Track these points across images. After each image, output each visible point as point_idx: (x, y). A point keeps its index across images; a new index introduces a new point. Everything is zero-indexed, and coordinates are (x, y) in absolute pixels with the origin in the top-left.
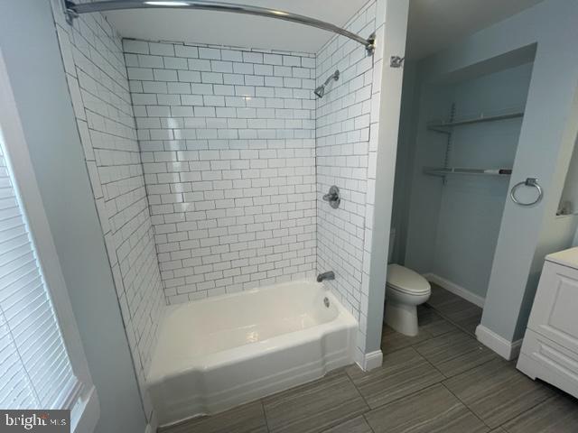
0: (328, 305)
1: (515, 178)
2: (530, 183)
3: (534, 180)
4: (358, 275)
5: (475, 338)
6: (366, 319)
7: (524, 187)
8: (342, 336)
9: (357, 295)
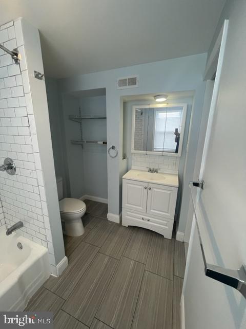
0: (21, 248)
1: (109, 146)
2: (113, 148)
3: (114, 146)
4: (40, 218)
5: (107, 220)
6: (52, 244)
7: (111, 150)
8: (37, 266)
9: (43, 231)
